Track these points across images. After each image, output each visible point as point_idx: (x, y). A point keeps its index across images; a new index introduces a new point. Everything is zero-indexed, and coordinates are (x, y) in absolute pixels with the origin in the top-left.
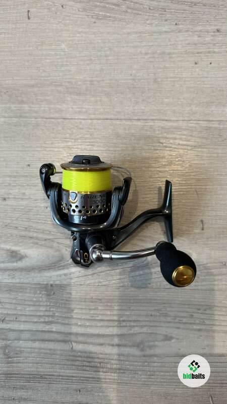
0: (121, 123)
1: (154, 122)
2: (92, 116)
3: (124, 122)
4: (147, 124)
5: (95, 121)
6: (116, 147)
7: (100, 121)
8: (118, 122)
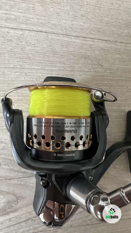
0: (58, 38)
1: (93, 41)
2: (23, 26)
3: (61, 37)
4: (86, 42)
5: (27, 33)
6: (53, 66)
7: (32, 34)
8: (54, 37)
